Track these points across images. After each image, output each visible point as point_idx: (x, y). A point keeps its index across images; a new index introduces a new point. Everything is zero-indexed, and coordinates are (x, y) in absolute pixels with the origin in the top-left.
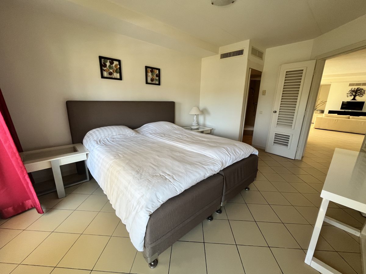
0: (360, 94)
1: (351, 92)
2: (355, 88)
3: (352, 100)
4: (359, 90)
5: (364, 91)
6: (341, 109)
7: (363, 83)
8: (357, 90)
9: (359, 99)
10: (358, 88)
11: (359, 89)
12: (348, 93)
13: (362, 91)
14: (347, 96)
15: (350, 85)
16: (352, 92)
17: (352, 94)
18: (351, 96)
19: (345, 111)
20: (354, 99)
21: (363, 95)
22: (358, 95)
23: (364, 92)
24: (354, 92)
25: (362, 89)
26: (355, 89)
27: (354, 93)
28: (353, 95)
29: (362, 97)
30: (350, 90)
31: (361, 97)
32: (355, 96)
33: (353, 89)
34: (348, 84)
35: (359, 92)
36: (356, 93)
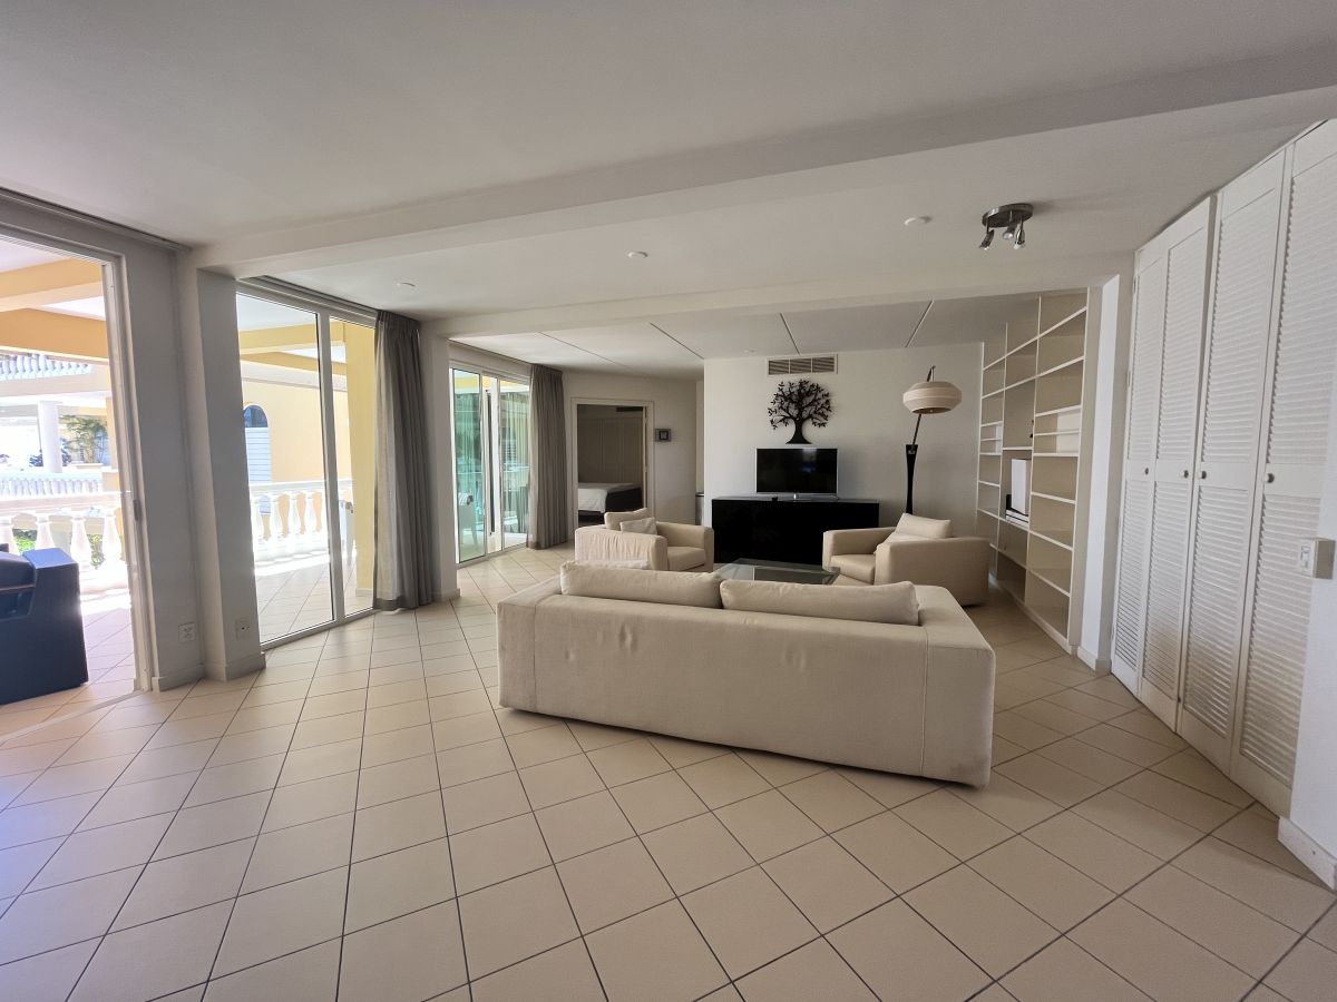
0: (815, 412)
1: (781, 403)
2: (791, 385)
3: (789, 442)
4: (809, 394)
5: (827, 395)
6: (760, 489)
7: (814, 360)
8: (799, 391)
9: (818, 437)
10: (802, 384)
11: (807, 387)
12: (771, 406)
13: (820, 395)
14: (772, 421)
15: (775, 367)
16: (786, 404)
17: (787, 410)
18: (784, 420)
19: (775, 499)
20: (799, 437)
21: (826, 418)
22: (810, 416)
23: (827, 401)
24: (793, 402)
25: (818, 388)
26: (794, 390)
27: (792, 406)
28: (791, 417)
29: (824, 424)
30: (777, 391)
31: (819, 425)
32: (799, 424)
33: (786, 389)
34: (763, 362)
35: (810, 404)
36: (801, 409)
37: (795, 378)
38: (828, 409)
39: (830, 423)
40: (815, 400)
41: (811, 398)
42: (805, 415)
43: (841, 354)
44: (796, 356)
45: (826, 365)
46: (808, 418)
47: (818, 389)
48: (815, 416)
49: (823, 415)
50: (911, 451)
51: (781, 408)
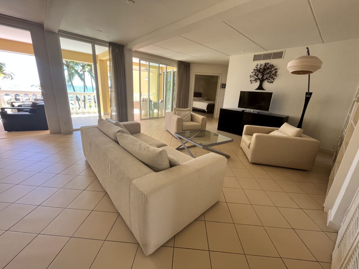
0: (269, 77)
1: (256, 73)
2: (261, 65)
3: (257, 89)
4: (268, 69)
5: (276, 69)
7: (274, 53)
8: (264, 68)
9: (268, 87)
10: (265, 65)
11: (268, 66)
12: (252, 74)
13: (273, 69)
14: (251, 80)
15: (256, 58)
16: (257, 73)
17: (257, 76)
18: (256, 80)
19: (243, 111)
20: (260, 87)
21: (274, 79)
22: (267, 78)
23: (276, 72)
24: (260, 72)
26: (262, 67)
27: (260, 74)
28: (259, 79)
29: (272, 82)
30: (255, 68)
31: (270, 82)
32: (262, 81)
33: (258, 67)
34: (252, 55)
35: (268, 73)
36: (263, 75)
37: (263, 62)
38: (276, 75)
39: (276, 82)
40: (270, 71)
41: (269, 71)
42: (265, 78)
43: (287, 50)
44: (266, 52)
45: (279, 55)
46: (265, 79)
47: (272, 66)
48: (269, 78)
49: (272, 78)
50: (309, 95)
51: (255, 75)
